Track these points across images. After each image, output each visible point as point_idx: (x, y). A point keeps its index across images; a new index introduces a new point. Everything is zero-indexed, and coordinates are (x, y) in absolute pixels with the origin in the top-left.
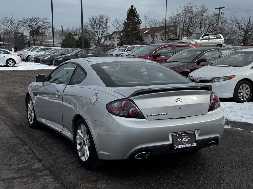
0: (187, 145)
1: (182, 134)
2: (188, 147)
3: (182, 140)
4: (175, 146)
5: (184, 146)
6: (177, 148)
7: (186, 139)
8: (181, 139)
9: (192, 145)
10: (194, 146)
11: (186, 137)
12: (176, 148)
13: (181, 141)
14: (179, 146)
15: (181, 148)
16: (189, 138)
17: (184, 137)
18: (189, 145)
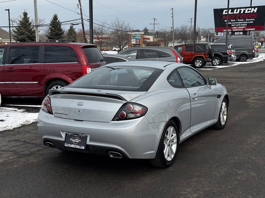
0: (76, 146)
1: (74, 134)
2: (76, 148)
3: (74, 141)
4: (66, 144)
5: (73, 146)
6: (67, 146)
7: (78, 141)
8: (73, 139)
9: (81, 147)
10: (82, 148)
11: (78, 139)
12: (65, 146)
13: (72, 140)
14: (69, 145)
15: (70, 146)
16: (80, 141)
17: (76, 138)
18: (78, 147)
